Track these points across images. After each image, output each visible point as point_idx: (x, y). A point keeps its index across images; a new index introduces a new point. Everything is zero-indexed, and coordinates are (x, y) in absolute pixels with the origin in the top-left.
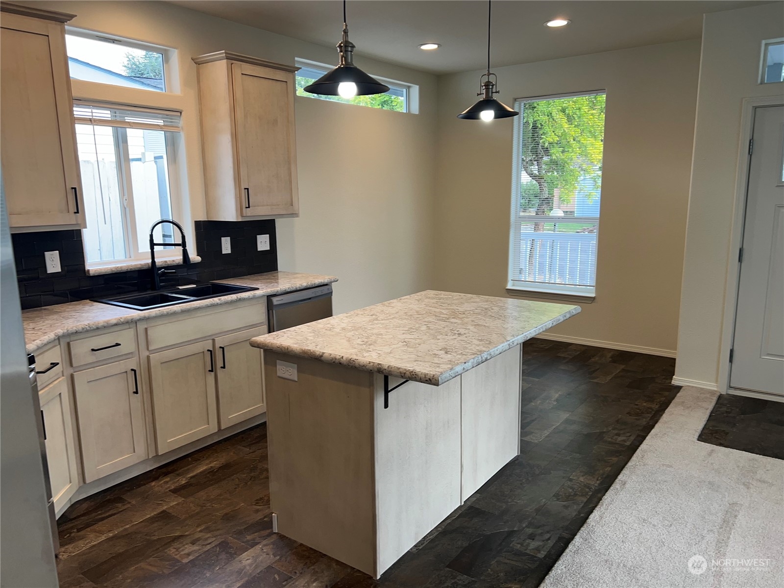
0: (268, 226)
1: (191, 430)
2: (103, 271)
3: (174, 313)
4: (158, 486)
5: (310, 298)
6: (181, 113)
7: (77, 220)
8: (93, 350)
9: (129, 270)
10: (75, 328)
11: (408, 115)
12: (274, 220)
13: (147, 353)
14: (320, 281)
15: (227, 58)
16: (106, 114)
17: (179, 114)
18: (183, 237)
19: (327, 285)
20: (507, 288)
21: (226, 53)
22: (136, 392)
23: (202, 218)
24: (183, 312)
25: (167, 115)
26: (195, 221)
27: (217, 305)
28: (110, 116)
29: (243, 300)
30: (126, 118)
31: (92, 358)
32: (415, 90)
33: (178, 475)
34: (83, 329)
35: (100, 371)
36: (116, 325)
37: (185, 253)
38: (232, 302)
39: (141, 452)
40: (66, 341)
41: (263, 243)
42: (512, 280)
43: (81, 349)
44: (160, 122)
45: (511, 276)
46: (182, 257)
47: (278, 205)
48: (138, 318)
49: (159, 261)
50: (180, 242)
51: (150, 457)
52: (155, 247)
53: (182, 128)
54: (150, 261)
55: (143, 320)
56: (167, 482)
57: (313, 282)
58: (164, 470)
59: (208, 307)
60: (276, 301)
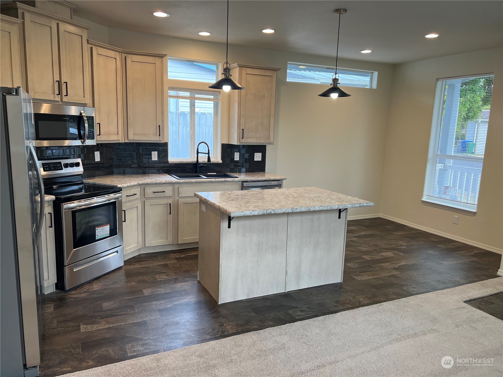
0: (262, 149)
1: (195, 236)
2: (175, 162)
3: (192, 183)
4: (172, 255)
5: (266, 186)
6: (220, 93)
7: (160, 139)
8: (154, 192)
9: (186, 163)
10: (147, 182)
11: (371, 90)
12: (266, 145)
13: (177, 198)
14: (274, 178)
15: (239, 67)
16: (187, 94)
17: (219, 93)
18: (209, 150)
19: (280, 180)
20: (423, 200)
21: (237, 64)
22: (170, 214)
23: (226, 142)
24: (196, 182)
25: (214, 94)
26: (222, 144)
27: (214, 182)
28: (189, 95)
29: (228, 181)
30: (195, 95)
31: (153, 196)
32: (376, 74)
33: (183, 254)
34: (150, 183)
35: (156, 201)
36: (164, 183)
37: (209, 158)
38: (221, 182)
39: (170, 240)
40: (143, 186)
41: (258, 157)
42: (426, 195)
43: (149, 191)
44: (212, 97)
45: (425, 193)
46: (207, 160)
47: (261, 138)
48: (175, 182)
49: (200, 161)
50: (207, 152)
51: (175, 244)
52: (199, 154)
53: (220, 99)
54: (196, 160)
55: (177, 183)
56: (177, 255)
57: (270, 178)
58: (180, 251)
59: (208, 182)
60: (245, 184)
